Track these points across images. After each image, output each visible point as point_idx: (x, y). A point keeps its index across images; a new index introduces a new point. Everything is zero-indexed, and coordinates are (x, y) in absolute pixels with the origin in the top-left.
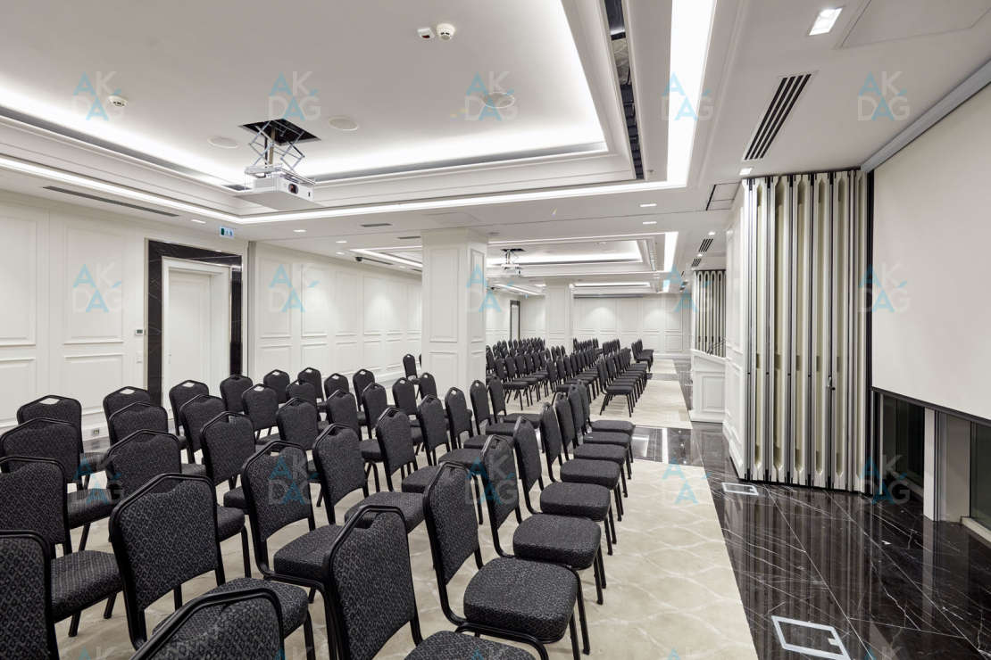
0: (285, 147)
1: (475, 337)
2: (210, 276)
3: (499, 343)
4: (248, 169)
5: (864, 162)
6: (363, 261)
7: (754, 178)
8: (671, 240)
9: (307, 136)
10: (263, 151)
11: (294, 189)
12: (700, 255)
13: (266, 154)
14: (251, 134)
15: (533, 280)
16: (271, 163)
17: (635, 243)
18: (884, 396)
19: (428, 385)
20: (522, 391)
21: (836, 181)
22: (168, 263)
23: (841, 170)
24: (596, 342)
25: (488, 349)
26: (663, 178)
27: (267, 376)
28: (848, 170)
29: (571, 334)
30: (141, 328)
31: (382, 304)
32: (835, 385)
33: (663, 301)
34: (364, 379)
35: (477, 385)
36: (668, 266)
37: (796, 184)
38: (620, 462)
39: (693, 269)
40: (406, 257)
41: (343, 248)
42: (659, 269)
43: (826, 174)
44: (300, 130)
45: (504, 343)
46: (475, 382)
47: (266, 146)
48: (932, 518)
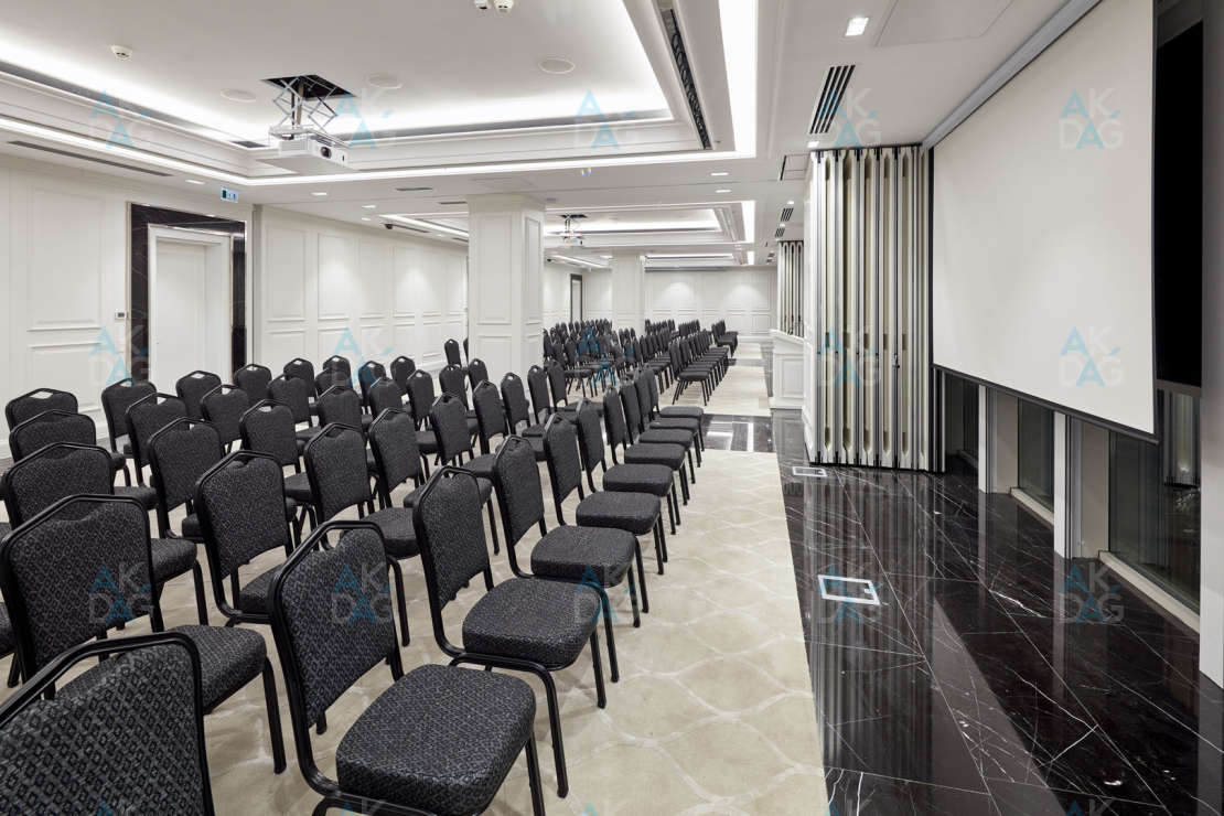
0: (314, 103)
1: (531, 318)
2: (205, 247)
3: (557, 326)
4: (271, 129)
5: (925, 138)
6: (394, 228)
7: (823, 150)
8: (749, 209)
9: (340, 92)
10: (290, 110)
11: (327, 153)
12: (783, 225)
13: (294, 113)
14: (276, 90)
15: (596, 251)
16: (299, 123)
17: (711, 211)
18: (947, 375)
19: (478, 372)
20: (585, 380)
21: (901, 157)
22: (155, 232)
23: (905, 146)
24: (671, 324)
25: (545, 332)
26: (731, 147)
27: (289, 364)
28: (912, 145)
29: (642, 312)
30: (123, 310)
31: (416, 280)
32: (900, 363)
33: (748, 276)
34: (404, 367)
35: (535, 370)
36: (750, 236)
37: (863, 158)
38: (686, 446)
39: (778, 239)
40: (448, 225)
41: (372, 213)
42: (740, 239)
43: (891, 150)
44: (332, 86)
45: (564, 326)
46: (533, 368)
47: (293, 106)
48: (984, 491)
